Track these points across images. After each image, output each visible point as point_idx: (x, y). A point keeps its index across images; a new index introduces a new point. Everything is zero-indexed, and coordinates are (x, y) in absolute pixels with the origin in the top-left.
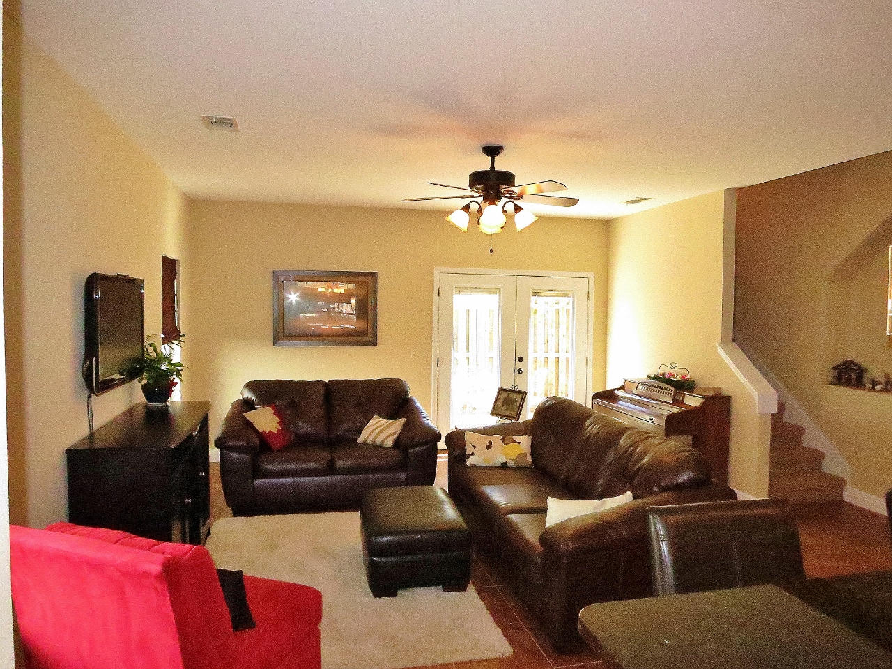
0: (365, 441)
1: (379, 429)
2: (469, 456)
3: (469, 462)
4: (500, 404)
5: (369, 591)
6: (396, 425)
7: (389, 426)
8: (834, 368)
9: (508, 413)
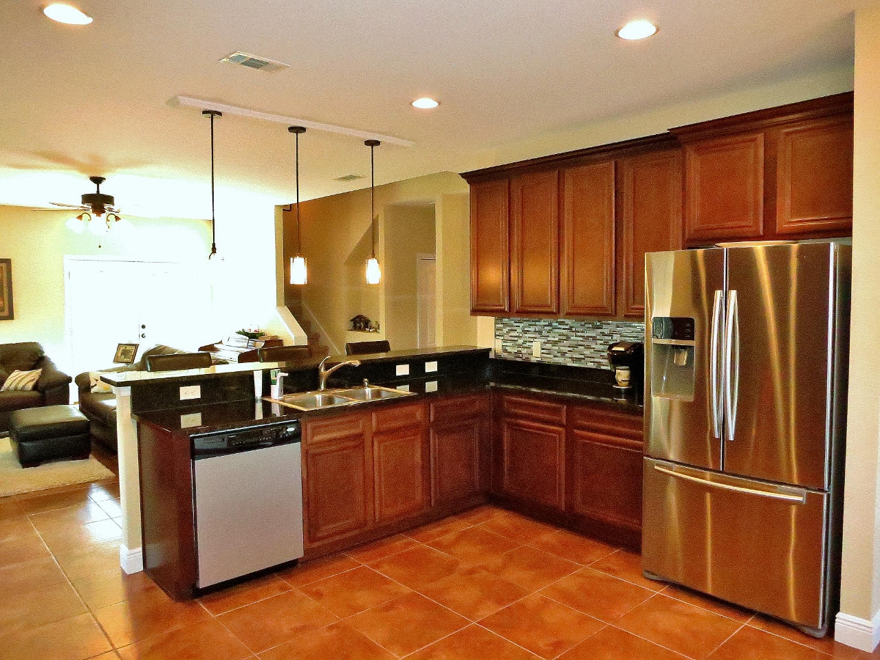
0: (9, 387)
1: (20, 378)
2: (93, 386)
3: (93, 390)
4: (119, 355)
5: (19, 464)
6: (35, 374)
7: (28, 375)
8: (352, 320)
9: (125, 360)
